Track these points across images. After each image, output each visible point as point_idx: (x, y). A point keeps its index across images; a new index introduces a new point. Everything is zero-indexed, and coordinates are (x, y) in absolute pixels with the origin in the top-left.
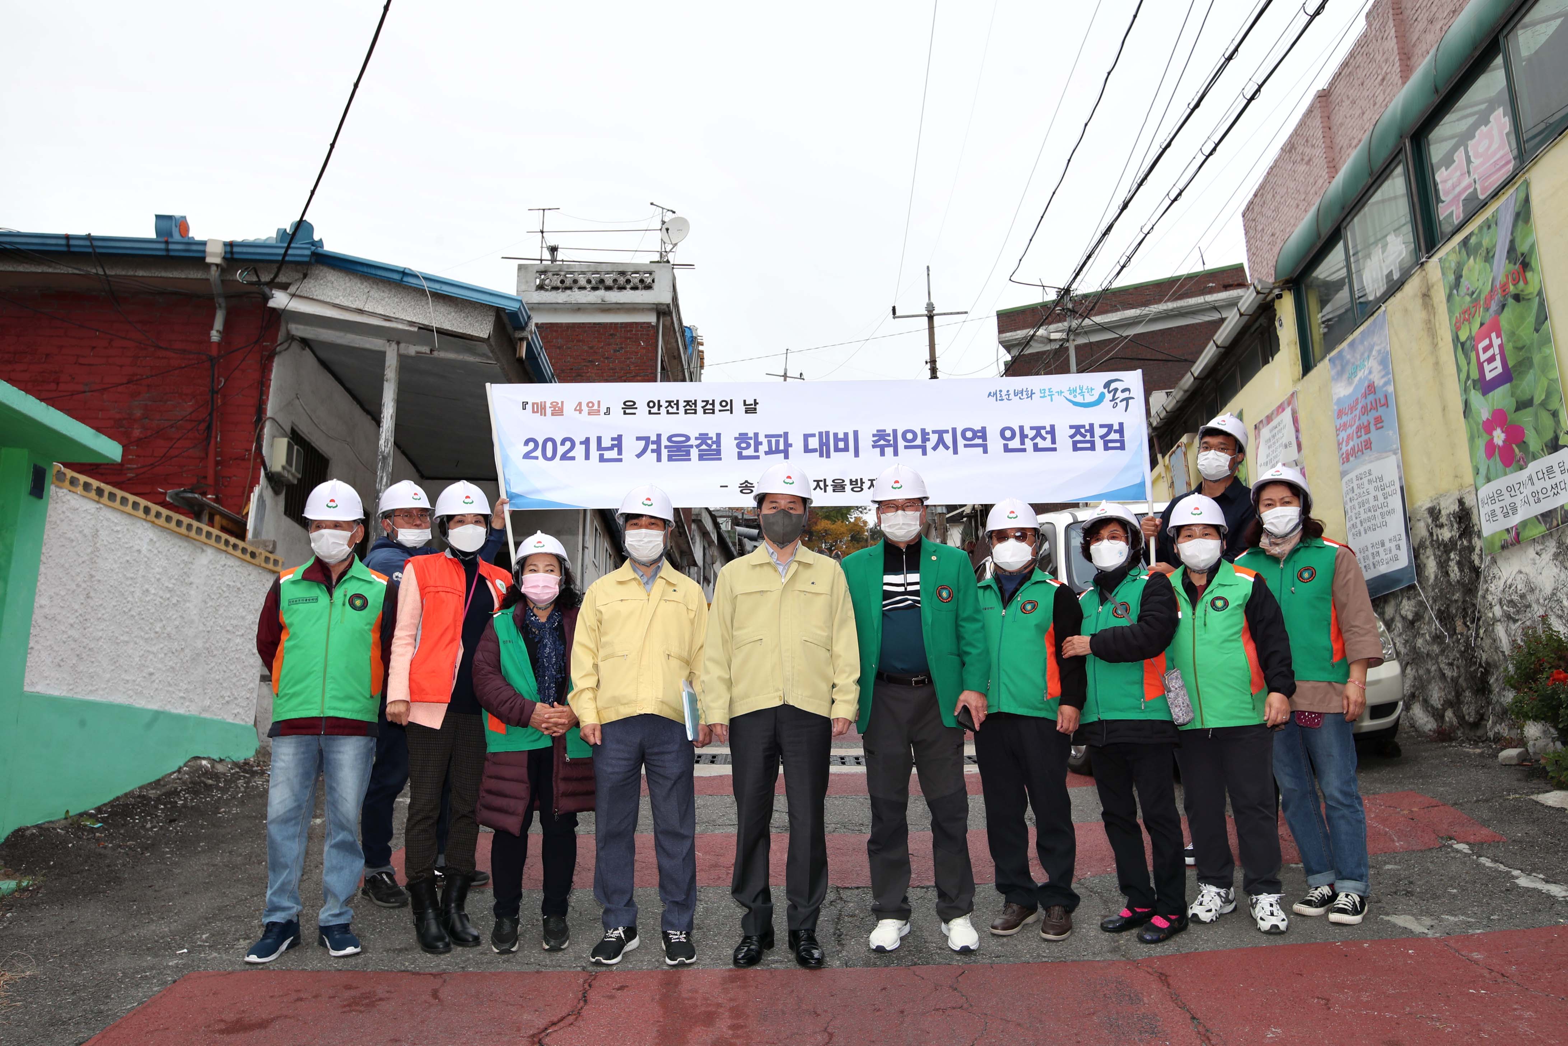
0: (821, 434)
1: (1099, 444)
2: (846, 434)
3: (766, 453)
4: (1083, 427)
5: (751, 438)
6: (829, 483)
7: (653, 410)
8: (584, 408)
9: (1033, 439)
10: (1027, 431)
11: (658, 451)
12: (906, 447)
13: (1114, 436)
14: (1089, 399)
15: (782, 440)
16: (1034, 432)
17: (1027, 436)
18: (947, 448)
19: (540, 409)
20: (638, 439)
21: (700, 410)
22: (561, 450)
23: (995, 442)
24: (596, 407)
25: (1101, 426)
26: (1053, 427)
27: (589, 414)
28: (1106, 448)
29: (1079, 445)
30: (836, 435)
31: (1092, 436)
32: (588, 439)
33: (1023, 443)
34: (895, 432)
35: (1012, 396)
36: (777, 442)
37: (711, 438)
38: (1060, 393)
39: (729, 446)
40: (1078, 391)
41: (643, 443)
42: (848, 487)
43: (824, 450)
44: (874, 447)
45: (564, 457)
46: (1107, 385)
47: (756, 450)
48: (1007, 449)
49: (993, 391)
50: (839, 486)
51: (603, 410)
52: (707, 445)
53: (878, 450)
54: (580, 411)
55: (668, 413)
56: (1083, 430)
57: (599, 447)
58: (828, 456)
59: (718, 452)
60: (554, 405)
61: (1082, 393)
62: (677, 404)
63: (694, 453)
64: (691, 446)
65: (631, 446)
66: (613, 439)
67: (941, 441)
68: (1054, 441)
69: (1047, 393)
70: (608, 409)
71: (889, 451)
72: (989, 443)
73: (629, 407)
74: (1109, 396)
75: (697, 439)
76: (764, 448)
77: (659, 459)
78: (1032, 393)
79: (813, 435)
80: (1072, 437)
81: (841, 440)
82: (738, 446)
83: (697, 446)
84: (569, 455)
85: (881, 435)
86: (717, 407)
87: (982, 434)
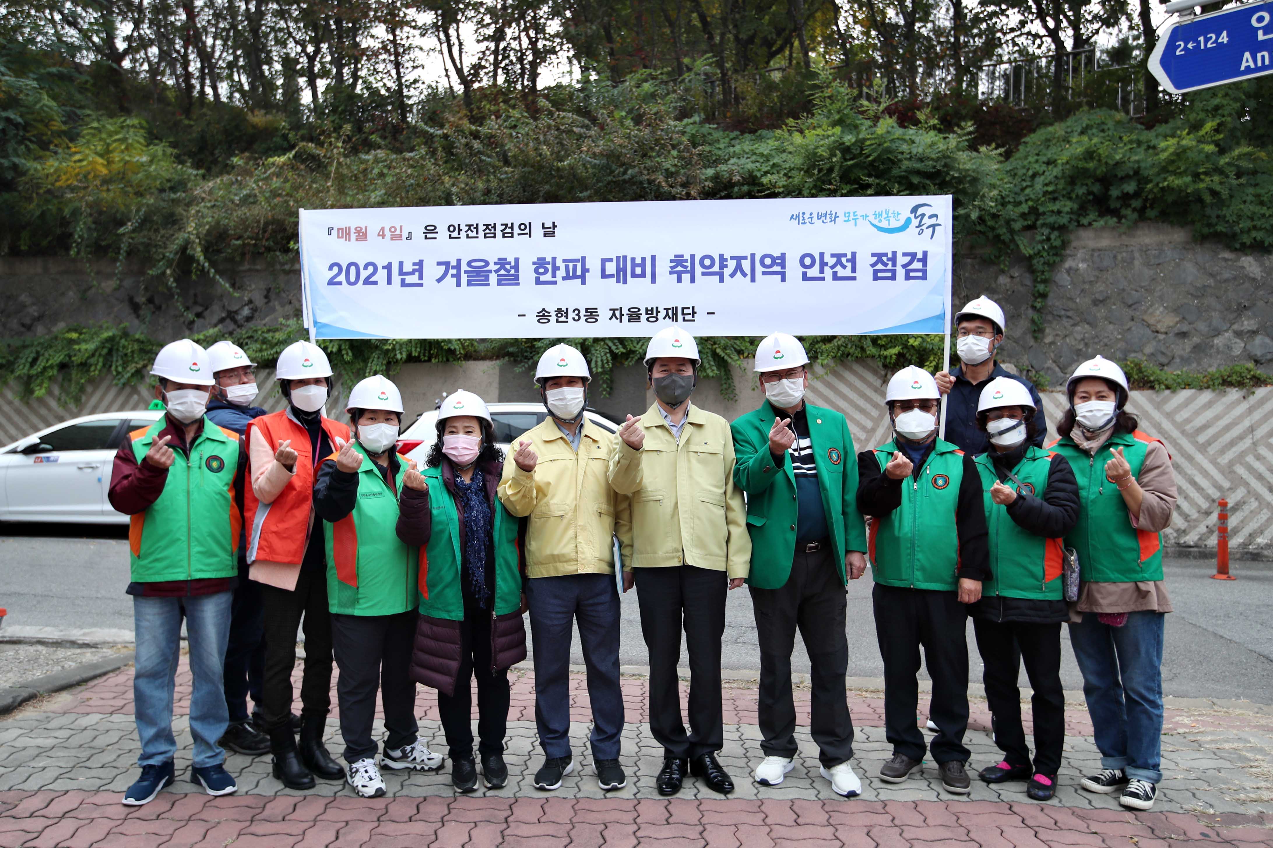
0: (618, 258)
1: (900, 272)
2: (643, 259)
3: (564, 279)
4: (886, 255)
5: (548, 263)
6: (625, 311)
7: (454, 235)
8: (388, 234)
9: (832, 267)
10: (827, 258)
11: (458, 276)
12: (704, 274)
13: (917, 265)
14: (895, 224)
15: (579, 265)
16: (835, 260)
17: (827, 264)
18: (745, 275)
19: (345, 233)
20: (439, 264)
21: (499, 234)
22: (364, 274)
23: (793, 269)
24: (398, 232)
25: (905, 254)
26: (854, 254)
27: (392, 239)
28: (908, 277)
29: (880, 275)
30: (633, 259)
31: (894, 265)
32: (390, 264)
33: (822, 271)
34: (693, 257)
35: (815, 219)
36: (575, 267)
37: (509, 263)
38: (865, 217)
39: (527, 272)
40: (884, 215)
41: (443, 268)
42: (644, 317)
43: (621, 275)
44: (671, 273)
45: (367, 282)
46: (914, 210)
47: (554, 275)
48: (805, 277)
49: (796, 213)
50: (634, 316)
51: (405, 235)
52: (506, 270)
53: (675, 276)
54: (383, 236)
55: (468, 237)
56: (885, 259)
57: (401, 273)
58: (625, 282)
59: (517, 277)
60: (358, 231)
61: (887, 218)
62: (477, 228)
63: (493, 278)
64: (490, 271)
65: (432, 271)
66: (414, 264)
67: (739, 268)
68: (854, 270)
69: (852, 217)
70: (410, 233)
71: (686, 277)
72: (787, 270)
73: (430, 231)
74: (915, 222)
75: (495, 263)
76: (561, 273)
77: (459, 284)
78: (836, 217)
79: (611, 260)
80: (873, 265)
81: (638, 265)
82: (536, 271)
83: (496, 271)
84: (372, 279)
85: (678, 260)
86: (516, 231)
87: (781, 260)
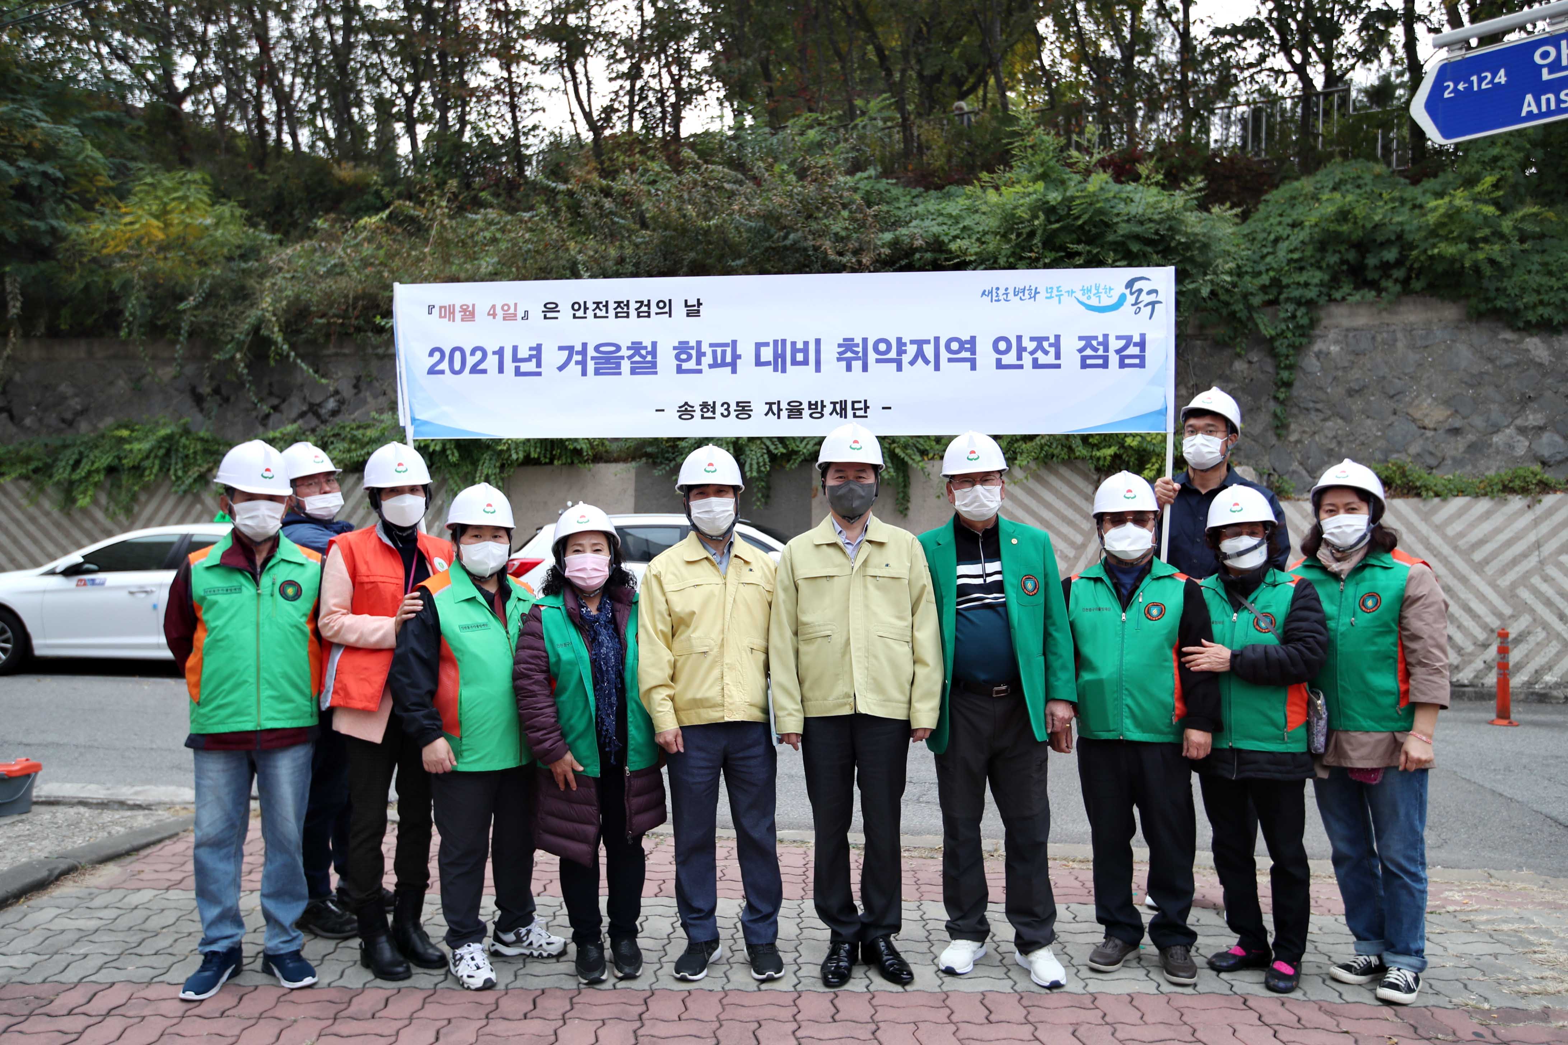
0: (776, 342)
1: (1114, 359)
2: (806, 344)
3: (711, 366)
4: (1096, 338)
5: (692, 348)
6: (784, 406)
7: (578, 314)
8: (500, 313)
9: (1032, 353)
10: (1026, 343)
11: (583, 363)
12: (878, 361)
13: (1133, 350)
14: (1106, 301)
15: (729, 350)
16: (1034, 344)
17: (1025, 349)
18: (927, 362)
19: (448, 312)
20: (561, 348)
21: (633, 313)
22: (471, 361)
23: (985, 354)
24: (512, 311)
25: (1118, 338)
26: (1057, 338)
27: (504, 319)
28: (1122, 365)
29: (1089, 362)
30: (794, 344)
31: (1106, 350)
32: (502, 349)
33: (1019, 358)
34: (865, 341)
35: (1011, 296)
36: (724, 353)
37: (645, 348)
38: (1071, 293)
39: (666, 359)
40: (1094, 291)
42: (806, 413)
43: (779, 363)
44: (839, 360)
45: (474, 370)
46: (1130, 284)
47: (699, 363)
48: (1000, 365)
49: (987, 288)
50: (795, 411)
51: (520, 314)
52: (641, 356)
53: (844, 363)
54: (494, 315)
55: (595, 316)
56: (1094, 343)
57: (515, 359)
58: (784, 371)
59: (654, 365)
60: (464, 309)
61: (1098, 294)
62: (606, 306)
63: (626, 365)
64: (622, 358)
65: (552, 357)
66: (531, 349)
67: (920, 354)
68: (1058, 356)
69: (1055, 293)
71: (857, 365)
72: (978, 357)
73: (550, 309)
74: (1131, 299)
75: (629, 348)
76: (707, 360)
77: (584, 373)
78: (1036, 293)
79: (767, 344)
80: (1080, 351)
81: (800, 351)
82: (677, 357)
83: (630, 358)
84: (480, 367)
85: (848, 345)
86: (654, 309)
87: (970, 345)
